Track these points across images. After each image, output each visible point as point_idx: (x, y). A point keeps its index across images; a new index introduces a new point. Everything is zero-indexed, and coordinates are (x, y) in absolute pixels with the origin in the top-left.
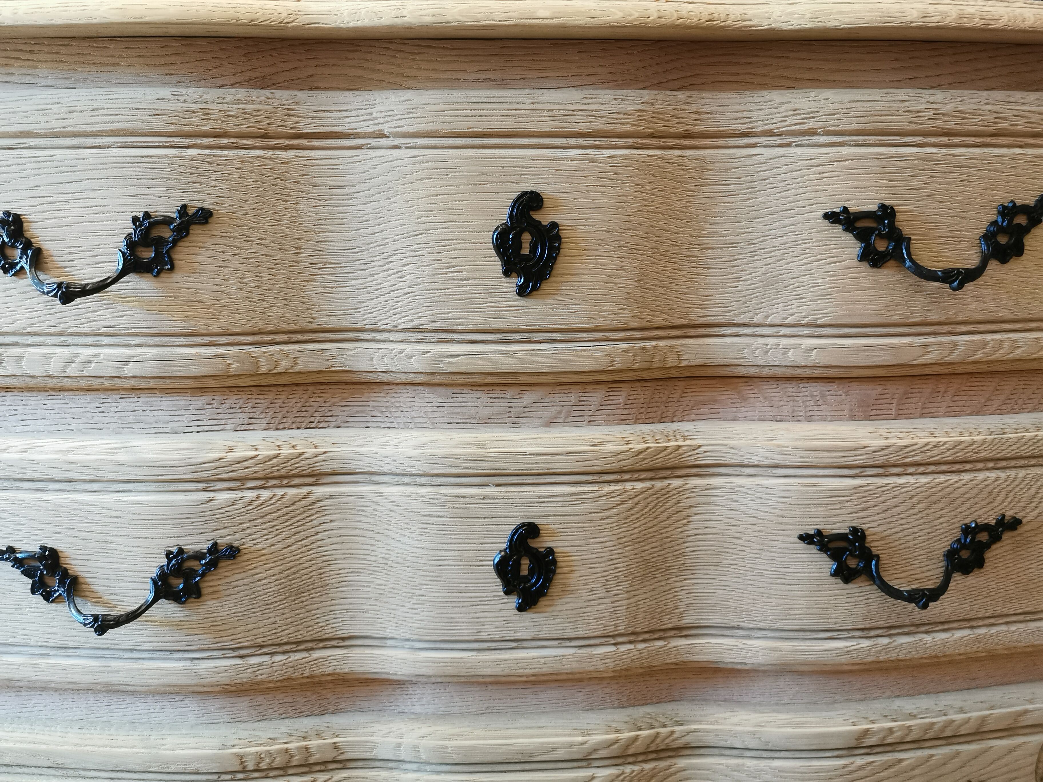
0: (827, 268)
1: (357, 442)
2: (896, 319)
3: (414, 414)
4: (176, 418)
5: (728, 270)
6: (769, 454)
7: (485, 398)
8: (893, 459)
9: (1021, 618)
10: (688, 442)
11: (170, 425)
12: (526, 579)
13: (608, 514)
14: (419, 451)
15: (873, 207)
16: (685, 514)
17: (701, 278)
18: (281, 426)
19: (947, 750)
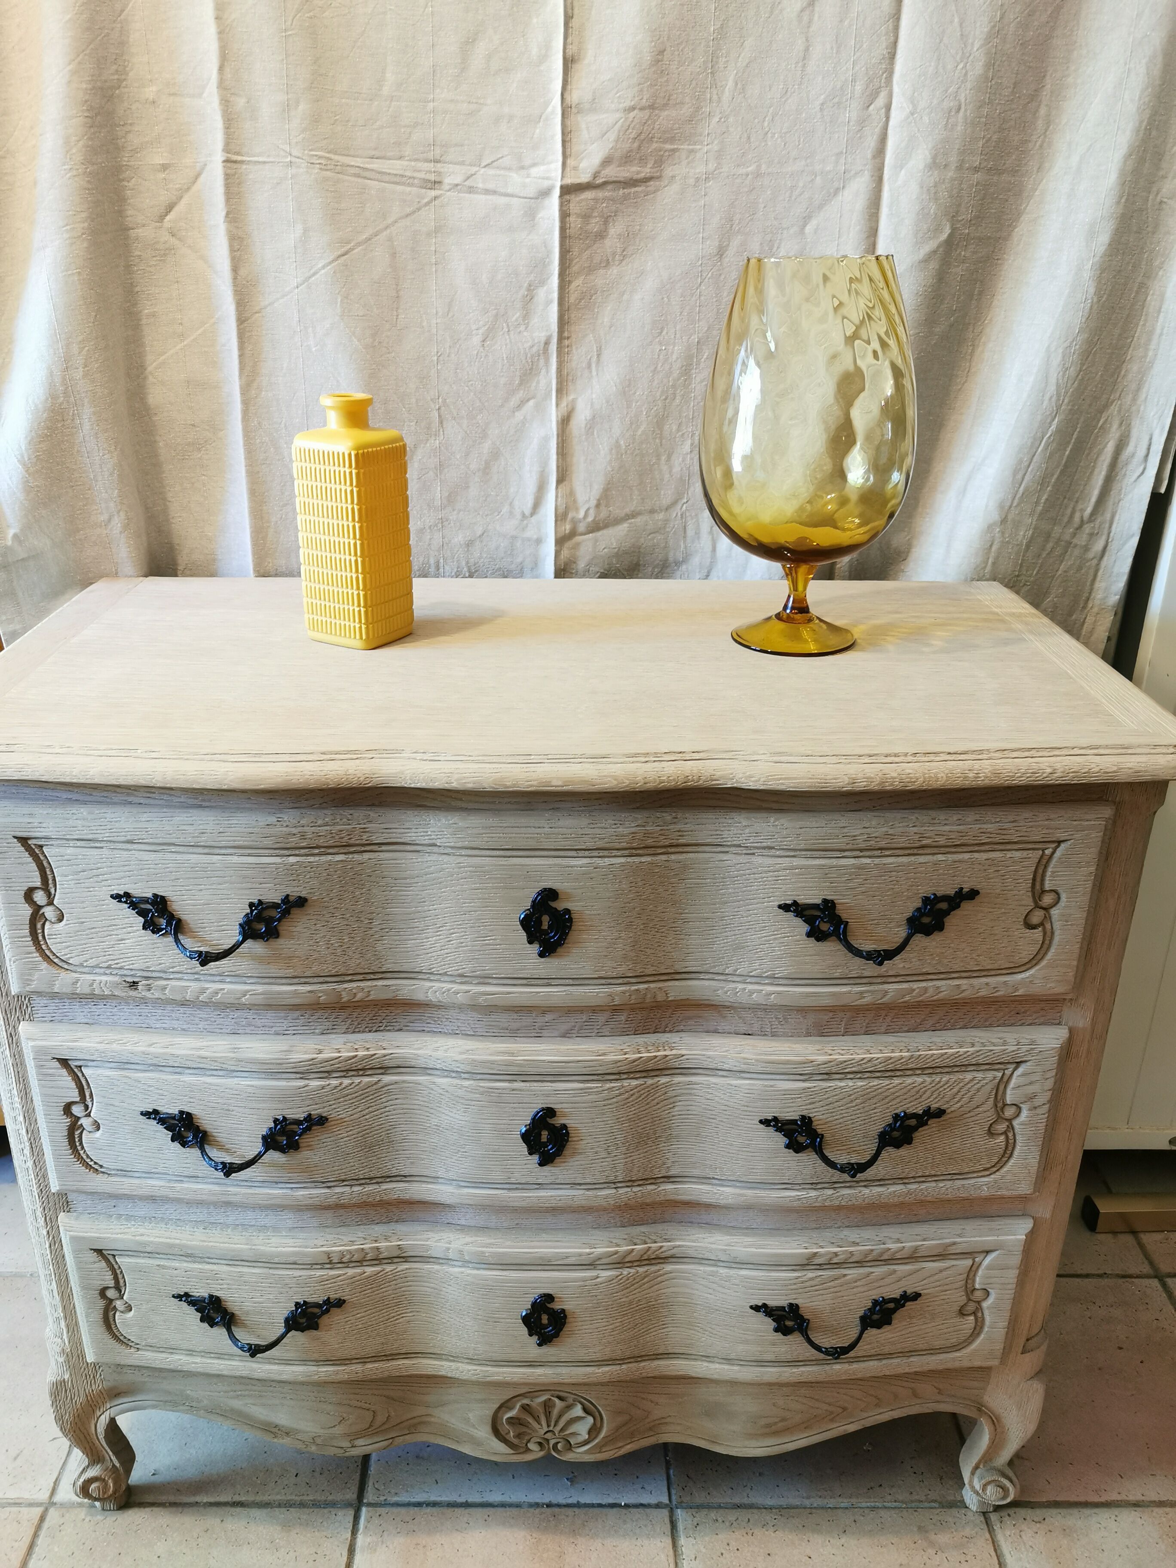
0: (782, 940)
1: (416, 1046)
2: (837, 975)
3: (459, 1024)
4: (278, 1025)
5: (706, 937)
6: (737, 1064)
7: (515, 1016)
8: (834, 1070)
9: (949, 1177)
10: (674, 1052)
11: (274, 1029)
12: (545, 1145)
13: (609, 1102)
14: (464, 1056)
15: (818, 901)
16: (671, 1100)
17: (682, 942)
18: (357, 1030)
19: (885, 1269)
